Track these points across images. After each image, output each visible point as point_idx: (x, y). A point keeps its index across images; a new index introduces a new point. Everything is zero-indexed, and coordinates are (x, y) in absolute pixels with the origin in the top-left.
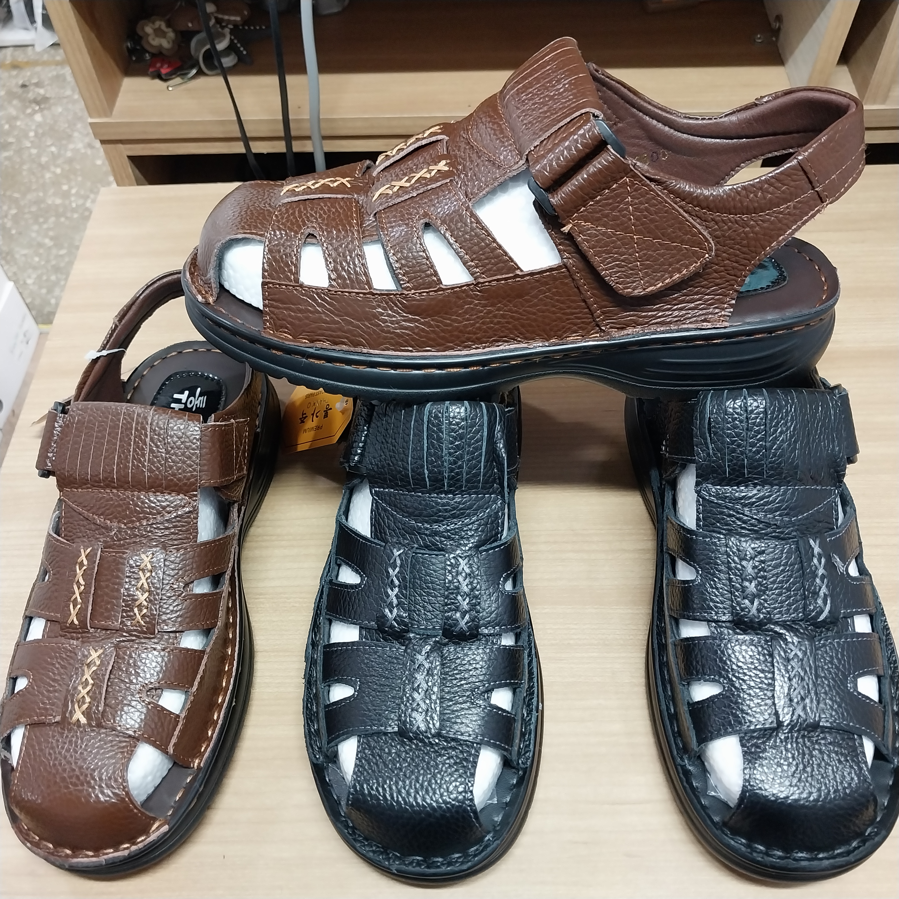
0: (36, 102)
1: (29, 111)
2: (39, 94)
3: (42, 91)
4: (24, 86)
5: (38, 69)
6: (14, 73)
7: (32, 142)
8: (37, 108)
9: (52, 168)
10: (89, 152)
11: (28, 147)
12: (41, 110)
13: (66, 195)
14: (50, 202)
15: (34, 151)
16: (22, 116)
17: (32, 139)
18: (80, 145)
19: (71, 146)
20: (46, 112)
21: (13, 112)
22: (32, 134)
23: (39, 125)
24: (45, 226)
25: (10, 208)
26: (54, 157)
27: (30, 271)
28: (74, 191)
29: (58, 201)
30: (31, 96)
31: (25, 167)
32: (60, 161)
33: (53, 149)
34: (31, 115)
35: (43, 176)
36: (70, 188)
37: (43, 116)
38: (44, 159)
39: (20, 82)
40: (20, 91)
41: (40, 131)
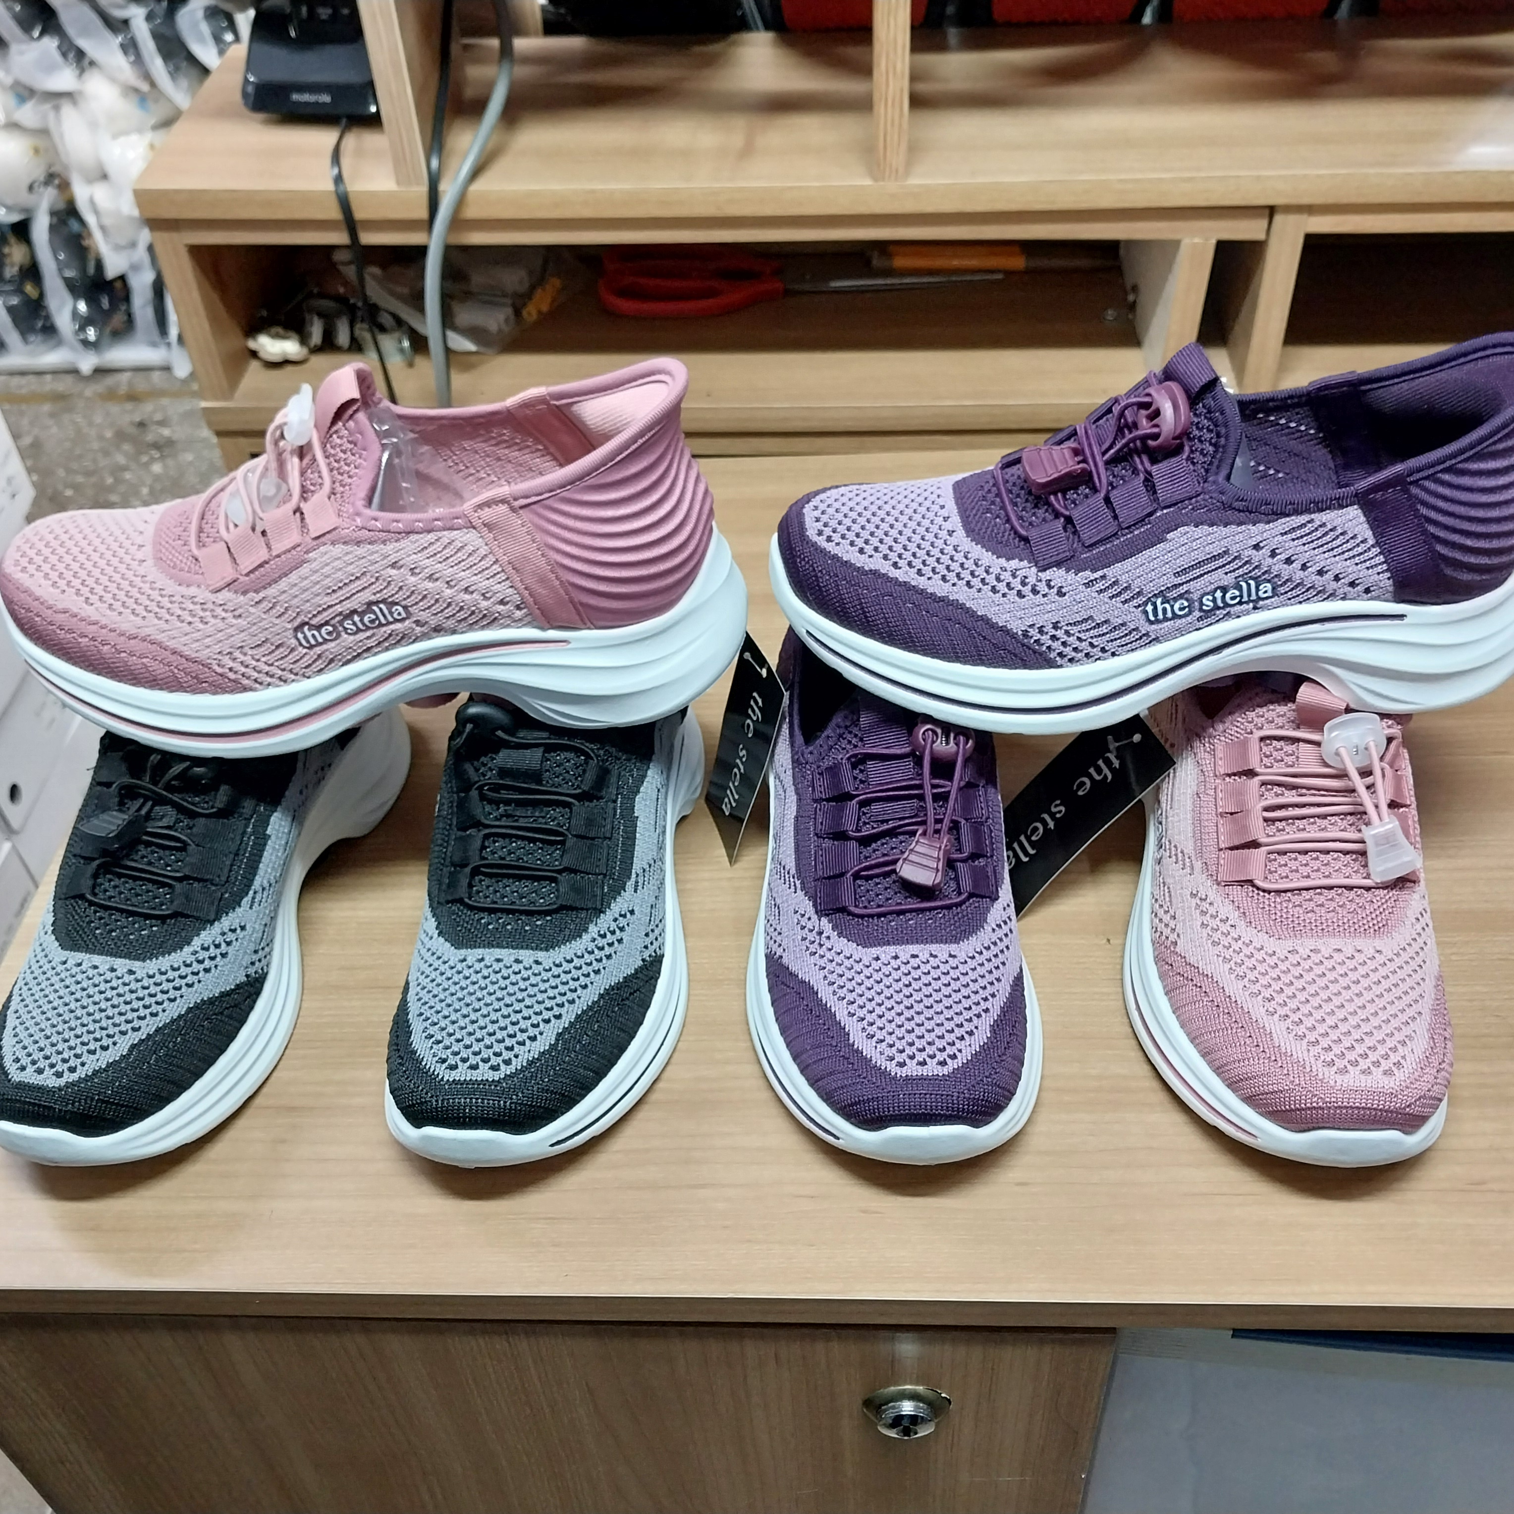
0: (156, 446)
1: (145, 459)
2: (162, 435)
3: (166, 432)
4: (142, 425)
5: (165, 401)
6: (129, 406)
8: (156, 454)
12: (162, 458)
16: (133, 466)
17: (145, 498)
20: (170, 462)
21: (121, 459)
22: (145, 490)
30: (150, 437)
34: (147, 465)
37: (165, 467)
39: (138, 420)
40: (133, 430)
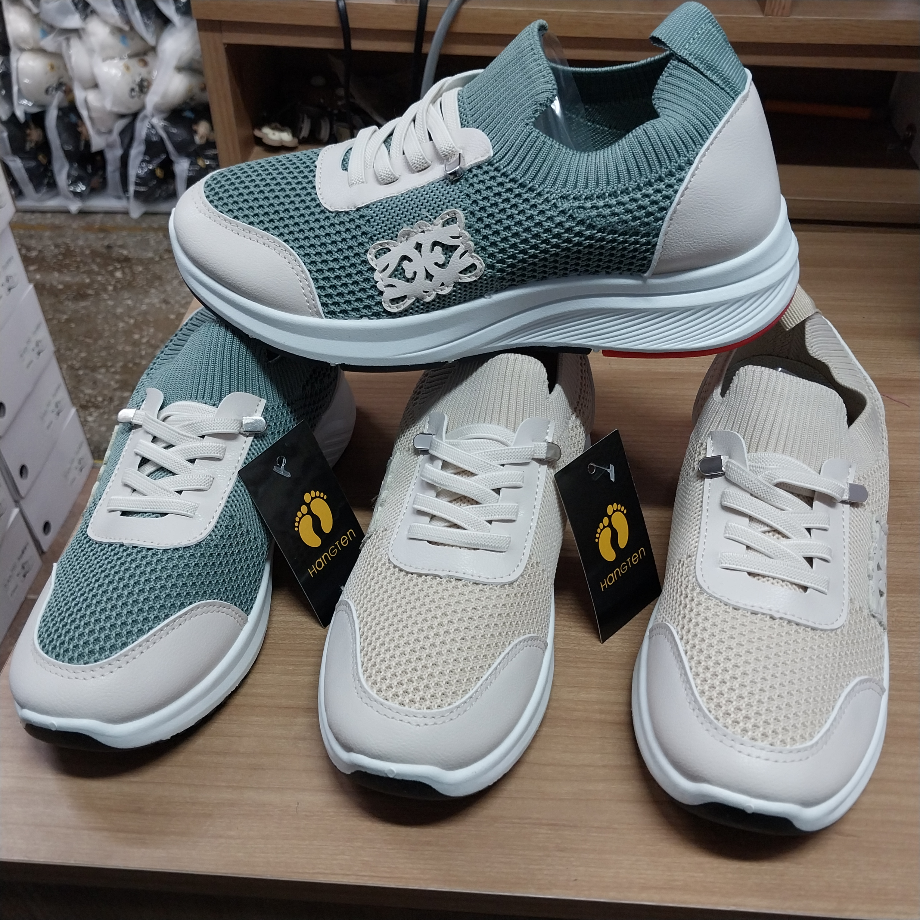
0: (118, 260)
1: (111, 268)
2: (122, 254)
3: (125, 252)
4: (109, 247)
5: (124, 234)
6: (101, 235)
7: (110, 295)
8: (118, 265)
9: (126, 319)
10: (164, 306)
11: (105, 299)
12: (122, 268)
13: (136, 344)
14: (120, 348)
15: (110, 303)
16: (104, 272)
17: (111, 293)
18: (156, 301)
19: (147, 301)
20: (127, 271)
21: (95, 268)
22: (110, 288)
23: (118, 281)
24: (113, 370)
25: (80, 352)
26: (130, 309)
27: (92, 410)
28: (144, 340)
29: (128, 348)
30: (114, 255)
31: (100, 317)
32: (134, 313)
33: (129, 302)
34: (112, 273)
35: (116, 325)
36: (142, 337)
37: (124, 273)
38: (119, 310)
39: (106, 243)
40: (103, 251)
41: (119, 286)
